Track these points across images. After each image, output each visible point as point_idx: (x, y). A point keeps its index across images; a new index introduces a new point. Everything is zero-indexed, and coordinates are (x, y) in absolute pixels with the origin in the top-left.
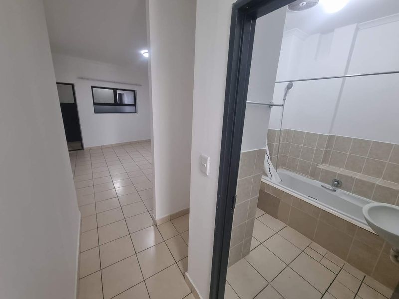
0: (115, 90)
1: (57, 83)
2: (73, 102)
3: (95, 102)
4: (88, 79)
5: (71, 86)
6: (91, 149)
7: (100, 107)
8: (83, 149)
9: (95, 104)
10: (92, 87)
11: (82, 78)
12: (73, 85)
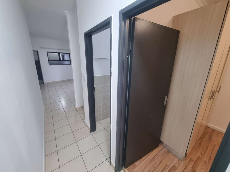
0: (59, 53)
1: (33, 51)
2: (38, 60)
3: (49, 59)
4: (45, 48)
5: (37, 52)
6: (48, 84)
7: (52, 62)
8: (43, 83)
9: (49, 61)
10: (47, 52)
11: (42, 48)
12: (37, 51)
